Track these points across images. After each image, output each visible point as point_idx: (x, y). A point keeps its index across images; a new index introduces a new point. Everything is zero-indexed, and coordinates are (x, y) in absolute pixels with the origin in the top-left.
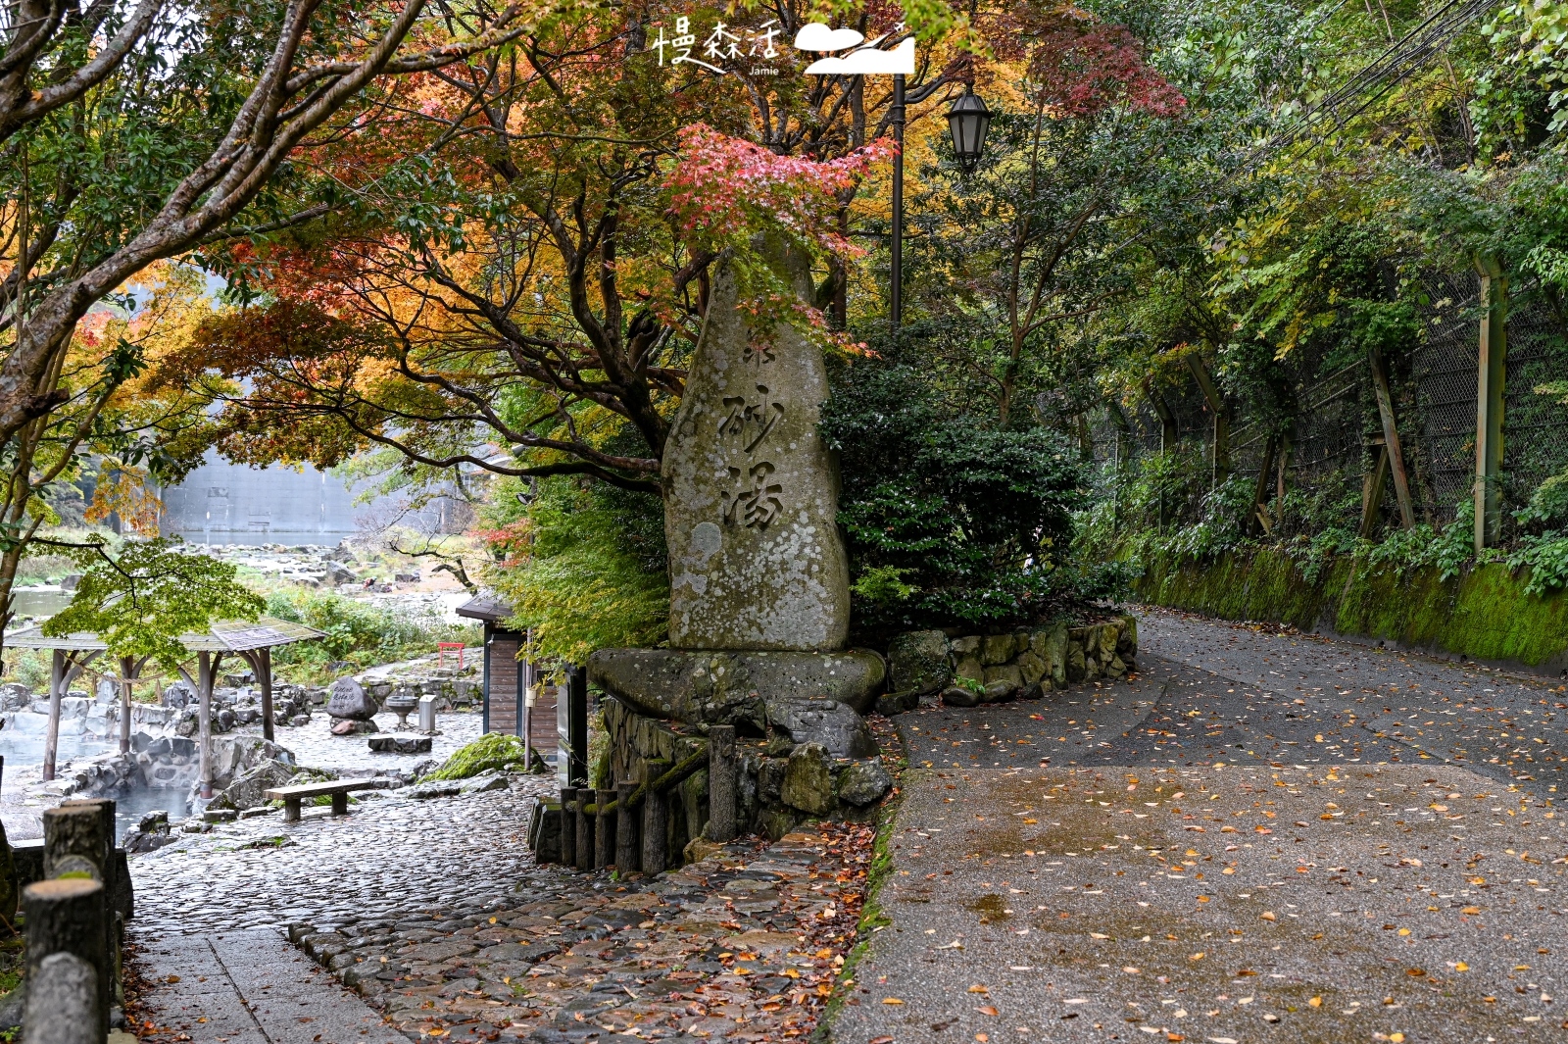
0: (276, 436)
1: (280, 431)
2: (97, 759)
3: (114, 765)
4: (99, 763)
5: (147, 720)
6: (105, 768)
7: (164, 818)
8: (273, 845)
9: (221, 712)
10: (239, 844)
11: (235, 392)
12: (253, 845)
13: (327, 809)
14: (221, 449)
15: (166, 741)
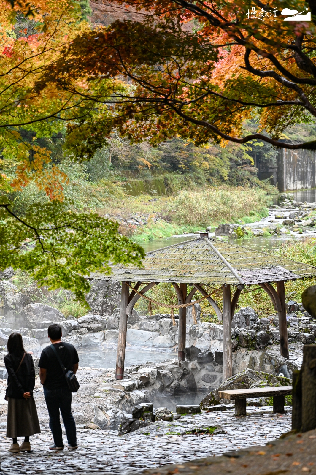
0: (160, 122)
1: (161, 117)
2: (159, 365)
3: (171, 371)
4: (160, 368)
5: (218, 338)
6: (163, 372)
7: (150, 409)
8: (208, 432)
9: (259, 334)
10: (184, 430)
11: (123, 90)
12: (194, 432)
13: (270, 409)
14: (122, 133)
15: (211, 354)
